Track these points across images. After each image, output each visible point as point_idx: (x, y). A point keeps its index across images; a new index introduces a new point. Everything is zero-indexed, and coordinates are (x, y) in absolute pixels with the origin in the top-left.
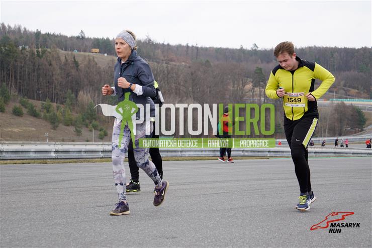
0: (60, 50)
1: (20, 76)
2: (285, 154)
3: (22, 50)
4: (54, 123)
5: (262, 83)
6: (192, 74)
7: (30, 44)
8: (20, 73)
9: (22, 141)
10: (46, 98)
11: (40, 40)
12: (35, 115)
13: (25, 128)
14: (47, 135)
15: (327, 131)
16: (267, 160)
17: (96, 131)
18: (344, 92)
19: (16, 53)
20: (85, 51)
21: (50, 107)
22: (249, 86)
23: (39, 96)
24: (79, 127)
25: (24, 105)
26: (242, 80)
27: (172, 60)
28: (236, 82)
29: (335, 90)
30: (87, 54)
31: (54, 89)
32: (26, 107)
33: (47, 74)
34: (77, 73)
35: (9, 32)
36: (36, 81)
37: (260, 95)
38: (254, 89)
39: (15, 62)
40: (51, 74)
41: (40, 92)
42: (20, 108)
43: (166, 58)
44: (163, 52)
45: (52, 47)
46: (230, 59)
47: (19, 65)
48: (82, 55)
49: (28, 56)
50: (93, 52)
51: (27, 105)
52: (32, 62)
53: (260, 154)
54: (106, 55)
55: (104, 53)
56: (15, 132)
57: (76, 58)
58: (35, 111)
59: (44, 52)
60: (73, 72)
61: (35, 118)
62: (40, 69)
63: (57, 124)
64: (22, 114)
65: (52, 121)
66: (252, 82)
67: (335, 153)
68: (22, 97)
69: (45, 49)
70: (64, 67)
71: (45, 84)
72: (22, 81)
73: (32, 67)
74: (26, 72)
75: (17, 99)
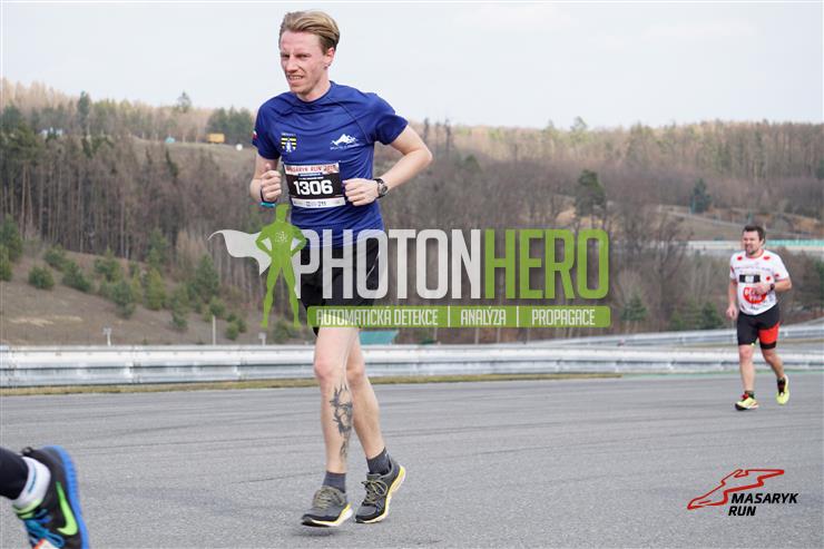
0: (136, 138)
1: (46, 200)
3: (47, 141)
4: (124, 305)
5: (596, 207)
6: (436, 189)
7: (67, 126)
8: (46, 191)
10: (104, 248)
11: (89, 117)
12: (82, 287)
13: (57, 317)
14: (108, 332)
17: (221, 321)
18: (785, 224)
19: (36, 146)
20: (191, 139)
21: (113, 269)
22: (568, 214)
23: (89, 244)
24: (179, 312)
25: (53, 262)
26: (552, 201)
28: (537, 206)
29: (765, 219)
30: (197, 145)
31: (122, 227)
32: (59, 269)
33: (107, 193)
34: (175, 191)
35: (18, 99)
36: (82, 208)
38: (579, 220)
39: (32, 167)
40: (115, 194)
41: (92, 235)
42: (45, 272)
45: (116, 130)
47: (43, 173)
48: (185, 148)
49: (64, 151)
50: (210, 142)
51: (62, 265)
52: (72, 166)
53: (597, 368)
54: (239, 147)
55: (238, 142)
56: (35, 326)
57: (171, 155)
58: (80, 277)
59: (98, 142)
60: (166, 187)
61: (81, 294)
62: (90, 182)
63: (129, 306)
64: (52, 285)
65: (121, 299)
66: (575, 205)
68: (50, 246)
69: (103, 136)
70: (146, 177)
71: (102, 216)
72: (50, 210)
73: (71, 177)
74: (60, 190)
75: (39, 250)
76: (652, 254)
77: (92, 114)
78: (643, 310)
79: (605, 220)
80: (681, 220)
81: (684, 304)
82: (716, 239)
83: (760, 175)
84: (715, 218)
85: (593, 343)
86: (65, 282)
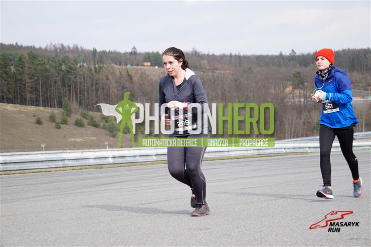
0: (115, 65)
1: (80, 92)
3: (80, 68)
4: (113, 132)
5: (301, 86)
6: (236, 81)
7: (88, 62)
8: (80, 88)
11: (96, 57)
12: (96, 125)
13: (86, 138)
14: (107, 143)
15: (364, 126)
20: (137, 65)
22: (289, 89)
23: (98, 108)
25: (84, 116)
26: (283, 84)
27: (217, 69)
28: (277, 86)
29: (370, 88)
30: (139, 67)
32: (87, 119)
33: (105, 88)
34: (132, 86)
35: (68, 52)
36: (95, 94)
37: (300, 97)
38: (294, 91)
39: (75, 79)
40: (108, 88)
42: (81, 120)
43: (211, 68)
44: (208, 62)
45: (107, 63)
46: (271, 65)
47: (79, 80)
48: (135, 69)
49: (86, 72)
50: (144, 66)
51: (87, 117)
52: (90, 77)
53: (301, 150)
54: (157, 67)
55: (156, 65)
56: (77, 142)
57: (129, 71)
58: (95, 122)
59: (101, 68)
60: (128, 85)
61: (95, 128)
62: (97, 84)
63: (115, 132)
64: (84, 125)
65: (111, 130)
66: (292, 85)
68: (83, 109)
69: (102, 65)
70: (120, 81)
71: (103, 97)
72: (82, 95)
73: (90, 82)
74: (86, 87)
75: (79, 111)
77: (98, 57)
79: (304, 91)
83: (366, 70)
85: (300, 140)
86: (89, 124)
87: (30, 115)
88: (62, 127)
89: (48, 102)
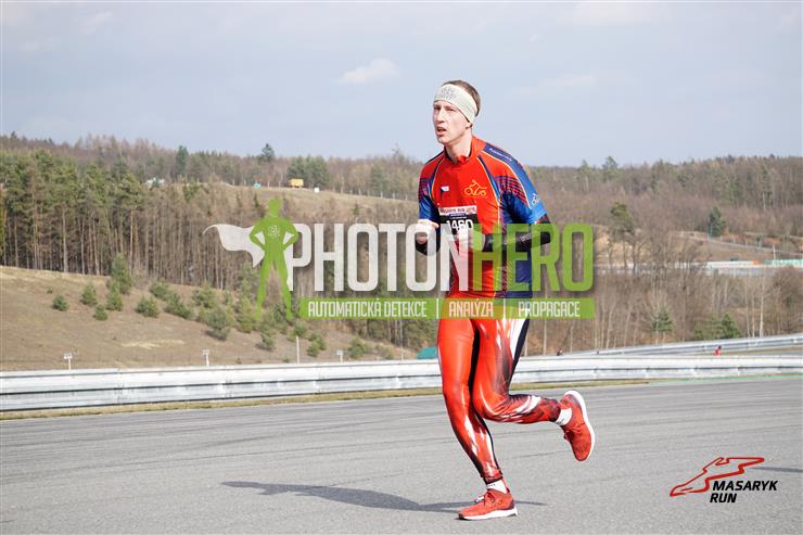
0: (228, 185)
1: (151, 239)
2: (680, 372)
3: (151, 189)
4: (220, 329)
5: (627, 234)
7: (168, 176)
8: (151, 233)
9: (159, 366)
10: (202, 280)
11: (187, 167)
12: (185, 315)
13: (163, 341)
14: (207, 353)
15: (762, 323)
16: (644, 385)
17: (304, 341)
18: (793, 246)
19: (141, 193)
20: (274, 184)
21: (209, 298)
22: (603, 241)
23: (189, 277)
24: (268, 335)
25: (157, 293)
29: (775, 242)
30: (281, 189)
31: (217, 262)
32: (165, 300)
35: (124, 154)
36: (182, 246)
37: (625, 258)
38: (612, 246)
39: (138, 212)
41: (190, 269)
42: (152, 302)
45: (210, 179)
46: (563, 189)
47: (147, 216)
48: (270, 192)
49: (165, 198)
50: (291, 187)
51: (165, 296)
52: (172, 210)
53: (630, 375)
54: (317, 190)
55: (315, 186)
56: (144, 349)
57: (259, 199)
58: (182, 306)
59: (196, 189)
61: (182, 320)
62: (187, 224)
63: (225, 329)
64: (157, 313)
65: (217, 324)
66: (608, 232)
67: (780, 367)
68: (156, 278)
69: (198, 183)
70: (237, 218)
71: (199, 253)
72: (154, 249)
73: (172, 220)
74: (163, 231)
75: (146, 283)
76: (677, 274)
78: (670, 323)
79: (634, 245)
80: (701, 243)
81: (705, 317)
82: (732, 260)
83: (767, 204)
84: (730, 241)
85: (626, 353)
86: (168, 311)
87: (41, 289)
88: (109, 317)
89: (80, 262)
